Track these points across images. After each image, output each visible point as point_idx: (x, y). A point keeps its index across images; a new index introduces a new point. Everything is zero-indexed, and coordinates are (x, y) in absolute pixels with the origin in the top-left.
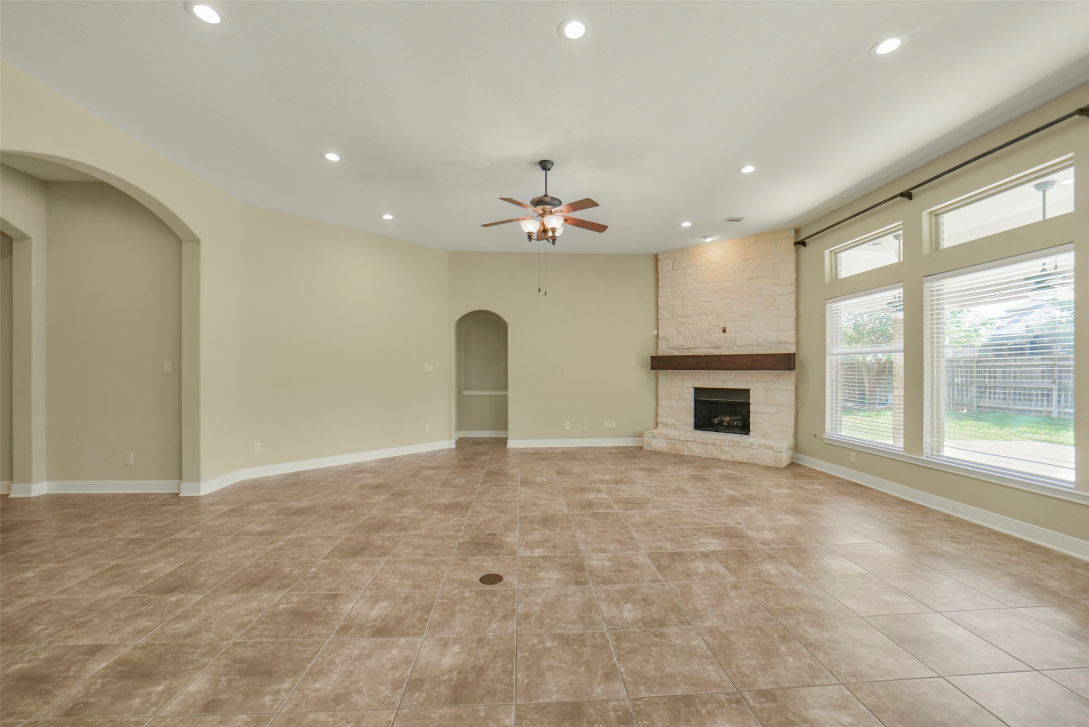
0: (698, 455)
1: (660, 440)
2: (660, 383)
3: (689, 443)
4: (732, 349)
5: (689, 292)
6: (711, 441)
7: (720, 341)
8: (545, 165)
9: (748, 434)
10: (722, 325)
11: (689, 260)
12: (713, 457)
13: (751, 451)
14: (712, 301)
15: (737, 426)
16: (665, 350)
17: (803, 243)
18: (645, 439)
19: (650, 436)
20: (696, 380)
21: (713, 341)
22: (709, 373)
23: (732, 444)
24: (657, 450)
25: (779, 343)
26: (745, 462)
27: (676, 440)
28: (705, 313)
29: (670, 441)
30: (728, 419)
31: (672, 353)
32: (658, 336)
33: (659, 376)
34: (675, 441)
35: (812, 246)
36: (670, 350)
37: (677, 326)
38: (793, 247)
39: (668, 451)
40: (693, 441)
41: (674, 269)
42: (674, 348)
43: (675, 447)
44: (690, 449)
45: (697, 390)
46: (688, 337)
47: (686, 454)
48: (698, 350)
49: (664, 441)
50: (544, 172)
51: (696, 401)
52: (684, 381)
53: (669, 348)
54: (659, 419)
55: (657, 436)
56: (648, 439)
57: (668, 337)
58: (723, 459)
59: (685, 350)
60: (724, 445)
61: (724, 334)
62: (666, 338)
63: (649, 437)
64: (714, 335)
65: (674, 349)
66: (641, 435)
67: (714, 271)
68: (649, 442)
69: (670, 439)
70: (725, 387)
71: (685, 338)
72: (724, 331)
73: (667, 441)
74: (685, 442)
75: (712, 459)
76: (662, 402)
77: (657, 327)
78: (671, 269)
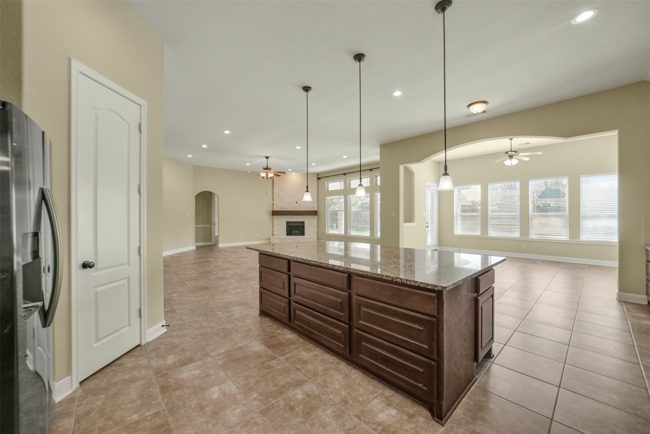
2: (274, 220)
3: (287, 240)
4: (299, 209)
5: (285, 189)
6: (295, 238)
8: (267, 158)
9: (304, 235)
10: (296, 201)
11: (285, 178)
13: (307, 240)
14: (293, 193)
15: (300, 234)
16: (276, 209)
17: (319, 179)
18: (271, 240)
20: (287, 219)
21: (293, 206)
22: (291, 217)
23: (301, 238)
25: (313, 207)
27: (283, 239)
28: (290, 196)
30: (297, 231)
31: (279, 210)
32: (273, 203)
33: (274, 218)
35: (322, 180)
37: (280, 200)
38: (317, 179)
40: (289, 239)
41: (279, 180)
42: (279, 208)
43: (282, 241)
45: (287, 222)
48: (288, 209)
49: (278, 240)
50: (267, 159)
51: (287, 226)
52: (283, 219)
54: (274, 233)
55: (275, 238)
59: (283, 208)
60: (299, 239)
62: (277, 205)
63: (273, 239)
64: (293, 204)
66: (270, 239)
68: (273, 241)
69: (281, 239)
70: (297, 221)
71: (283, 205)
72: (297, 203)
76: (275, 227)
77: (273, 201)
78: (278, 180)
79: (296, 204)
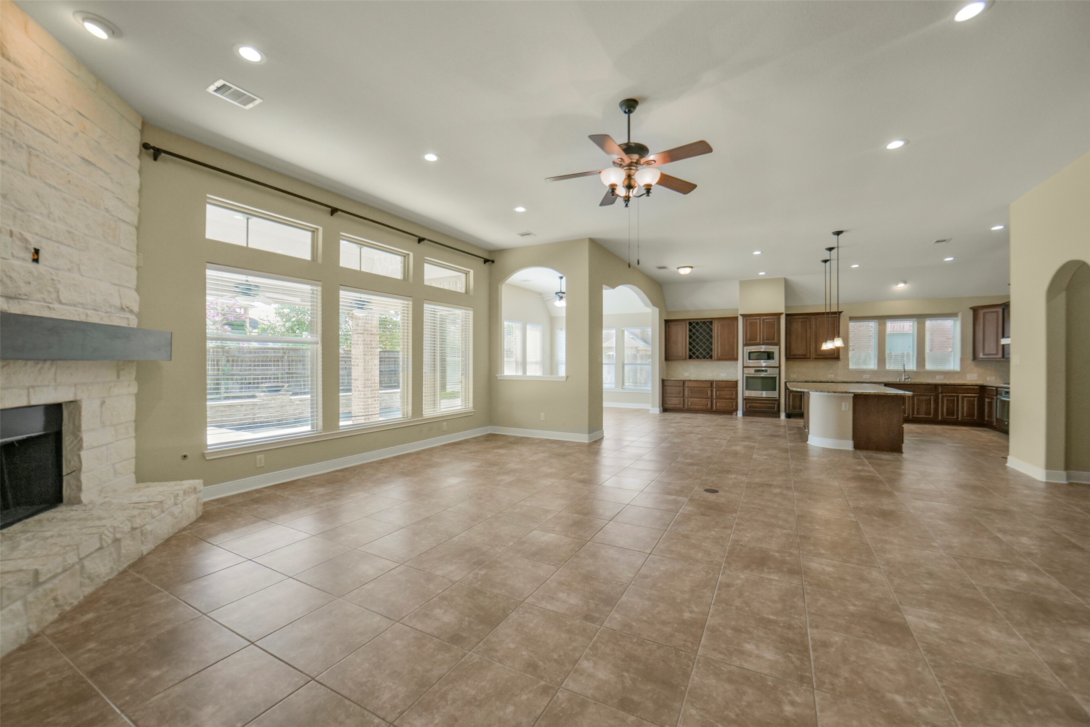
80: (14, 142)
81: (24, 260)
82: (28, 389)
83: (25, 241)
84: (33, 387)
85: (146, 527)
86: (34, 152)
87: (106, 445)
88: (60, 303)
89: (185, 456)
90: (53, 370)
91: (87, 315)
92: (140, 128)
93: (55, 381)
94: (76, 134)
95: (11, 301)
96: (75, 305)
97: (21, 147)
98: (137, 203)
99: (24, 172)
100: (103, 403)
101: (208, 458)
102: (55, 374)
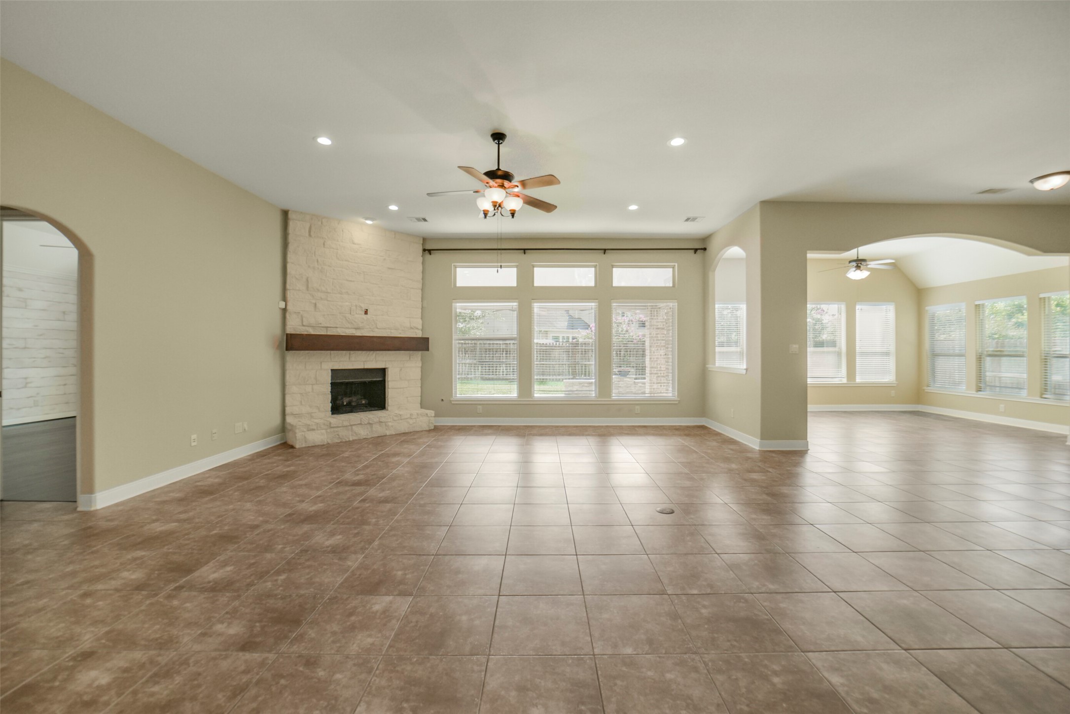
0: (364, 437)
1: (319, 431)
2: (289, 366)
4: (372, 331)
5: (329, 266)
7: (363, 323)
9: (386, 409)
10: (364, 307)
11: (330, 232)
12: (379, 435)
13: (411, 421)
14: (354, 281)
16: (294, 326)
17: (429, 251)
19: (305, 430)
20: (336, 361)
21: (355, 322)
22: (350, 354)
24: (317, 444)
25: (411, 328)
26: (407, 432)
27: (340, 427)
28: (347, 292)
29: (332, 430)
31: (307, 331)
32: (285, 309)
33: (288, 359)
34: (339, 429)
36: (304, 328)
37: (314, 301)
38: (421, 252)
39: (330, 442)
40: (358, 424)
41: (310, 235)
43: (338, 435)
44: (355, 433)
45: (333, 371)
46: (328, 315)
47: (351, 439)
48: (338, 329)
51: (333, 384)
52: (321, 363)
53: (303, 326)
54: (288, 410)
55: (315, 427)
56: (303, 433)
57: (301, 312)
58: (388, 434)
59: (322, 329)
60: (389, 420)
61: (366, 315)
62: (299, 313)
63: (303, 431)
64: (356, 316)
65: (308, 326)
67: (357, 252)
68: (305, 437)
69: (333, 427)
70: (366, 367)
71: (324, 315)
72: (366, 312)
73: (328, 430)
74: (350, 427)
75: (378, 437)
77: (284, 299)
78: (307, 235)
79: (365, 316)
80: (358, 272)
81: (361, 314)
82: (364, 362)
83: (361, 307)
84: (366, 361)
85: (389, 423)
86: (365, 273)
87: (403, 388)
88: (377, 328)
89: (442, 400)
90: (374, 355)
91: (391, 332)
92: (422, 242)
93: (376, 359)
94: (385, 259)
95: (357, 330)
96: (385, 329)
97: (360, 273)
98: (421, 278)
99: (362, 282)
100: (401, 370)
101: (453, 403)
102: (376, 356)
